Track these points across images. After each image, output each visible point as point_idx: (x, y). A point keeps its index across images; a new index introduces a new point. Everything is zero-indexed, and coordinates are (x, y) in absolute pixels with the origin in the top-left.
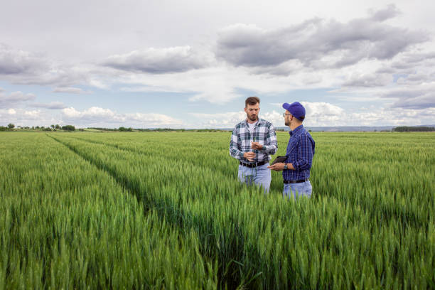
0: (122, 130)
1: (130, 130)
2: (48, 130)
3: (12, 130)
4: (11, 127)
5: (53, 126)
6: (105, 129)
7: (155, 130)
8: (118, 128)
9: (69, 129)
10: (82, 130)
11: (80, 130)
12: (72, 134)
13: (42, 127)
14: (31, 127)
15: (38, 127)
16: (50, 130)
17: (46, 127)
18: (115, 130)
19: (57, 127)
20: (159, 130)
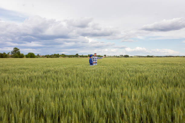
0: (148, 56)
1: (152, 57)
2: (118, 57)
5: (120, 55)
6: (141, 56)
7: (164, 57)
9: (127, 56)
10: (132, 57)
12: (128, 58)
14: (112, 56)
15: (115, 56)
17: (118, 56)
19: (122, 56)
20: (166, 56)
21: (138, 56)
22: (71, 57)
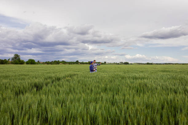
0: (148, 64)
1: (151, 64)
2: (118, 64)
3: (105, 64)
4: (105, 63)
5: (120, 62)
6: (141, 64)
7: (164, 64)
9: (126, 63)
10: (131, 64)
12: (127, 65)
14: (112, 63)
15: (115, 63)
17: (118, 63)
19: (122, 63)
20: (166, 64)
21: (138, 63)
22: (72, 64)
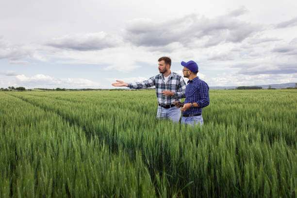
0: (58, 89)
1: (64, 90)
2: (6, 90)
5: (10, 88)
6: (46, 90)
7: (81, 90)
8: (55, 89)
9: (22, 89)
10: (31, 90)
11: (29, 90)
12: (23, 92)
13: (2, 88)
16: (8, 90)
17: (5, 88)
18: (54, 90)
19: (13, 88)
20: (84, 90)
21: (41, 89)
